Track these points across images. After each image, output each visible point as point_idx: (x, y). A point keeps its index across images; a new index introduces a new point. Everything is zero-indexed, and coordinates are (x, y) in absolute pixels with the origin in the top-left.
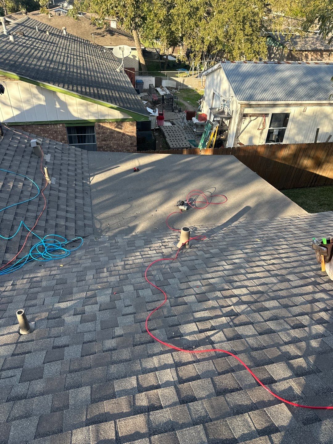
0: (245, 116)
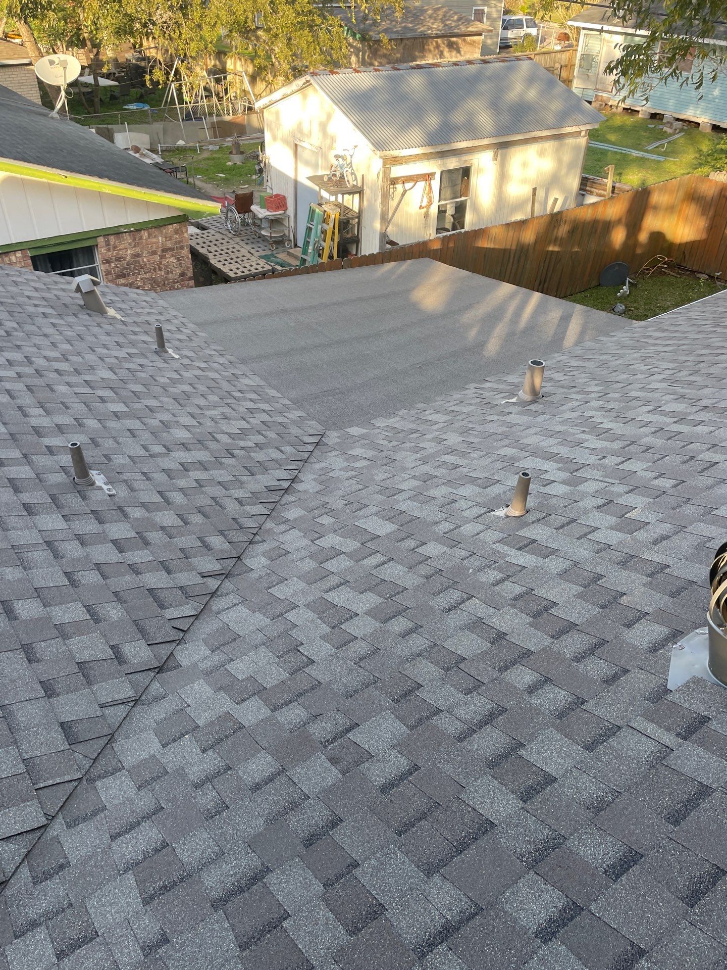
0: (393, 182)
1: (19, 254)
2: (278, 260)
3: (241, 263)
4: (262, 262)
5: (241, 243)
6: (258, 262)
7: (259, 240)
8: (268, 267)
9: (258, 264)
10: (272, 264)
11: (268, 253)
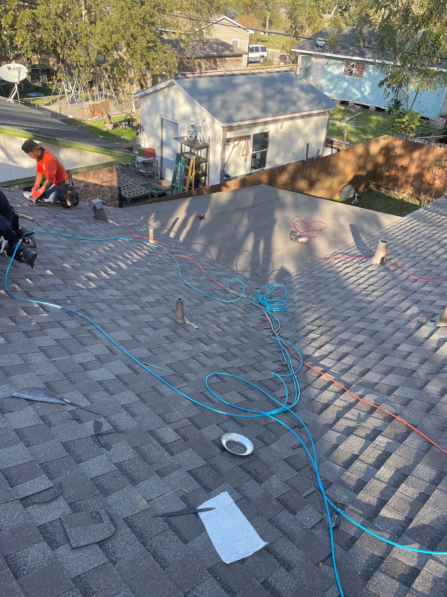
0: (228, 141)
1: (17, 187)
2: (153, 187)
3: (131, 189)
4: (144, 188)
5: (128, 178)
6: (142, 188)
7: (138, 175)
8: (148, 192)
9: (141, 190)
10: (151, 190)
11: (146, 183)
